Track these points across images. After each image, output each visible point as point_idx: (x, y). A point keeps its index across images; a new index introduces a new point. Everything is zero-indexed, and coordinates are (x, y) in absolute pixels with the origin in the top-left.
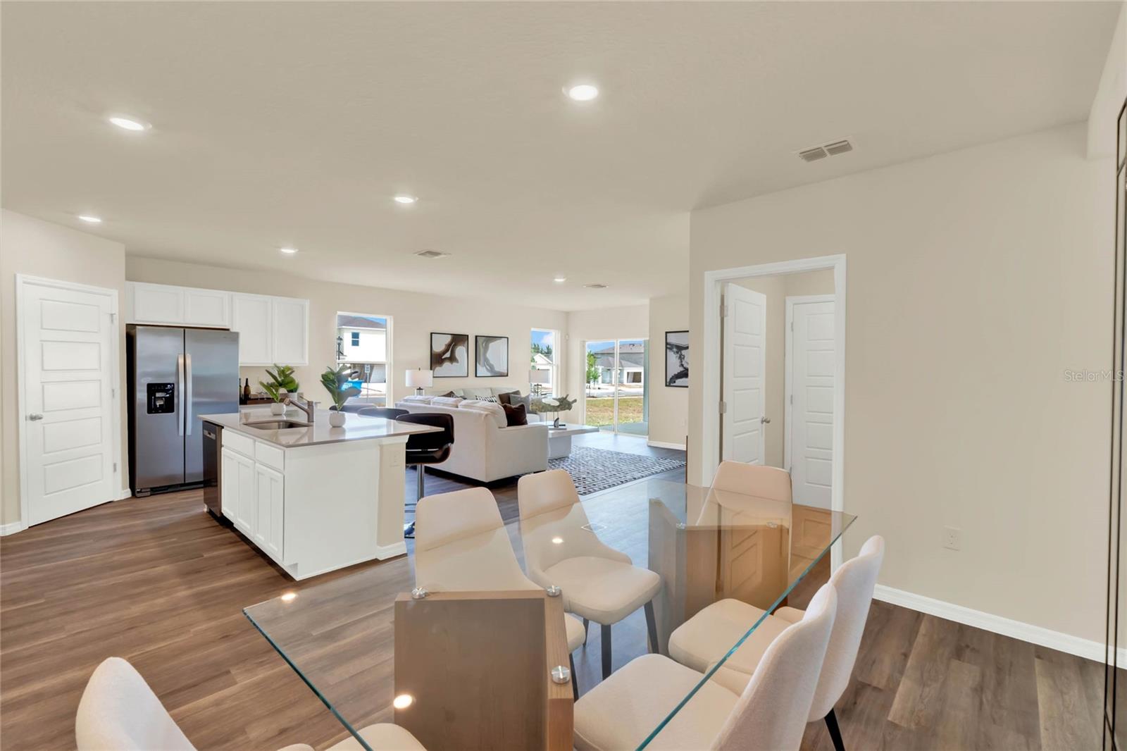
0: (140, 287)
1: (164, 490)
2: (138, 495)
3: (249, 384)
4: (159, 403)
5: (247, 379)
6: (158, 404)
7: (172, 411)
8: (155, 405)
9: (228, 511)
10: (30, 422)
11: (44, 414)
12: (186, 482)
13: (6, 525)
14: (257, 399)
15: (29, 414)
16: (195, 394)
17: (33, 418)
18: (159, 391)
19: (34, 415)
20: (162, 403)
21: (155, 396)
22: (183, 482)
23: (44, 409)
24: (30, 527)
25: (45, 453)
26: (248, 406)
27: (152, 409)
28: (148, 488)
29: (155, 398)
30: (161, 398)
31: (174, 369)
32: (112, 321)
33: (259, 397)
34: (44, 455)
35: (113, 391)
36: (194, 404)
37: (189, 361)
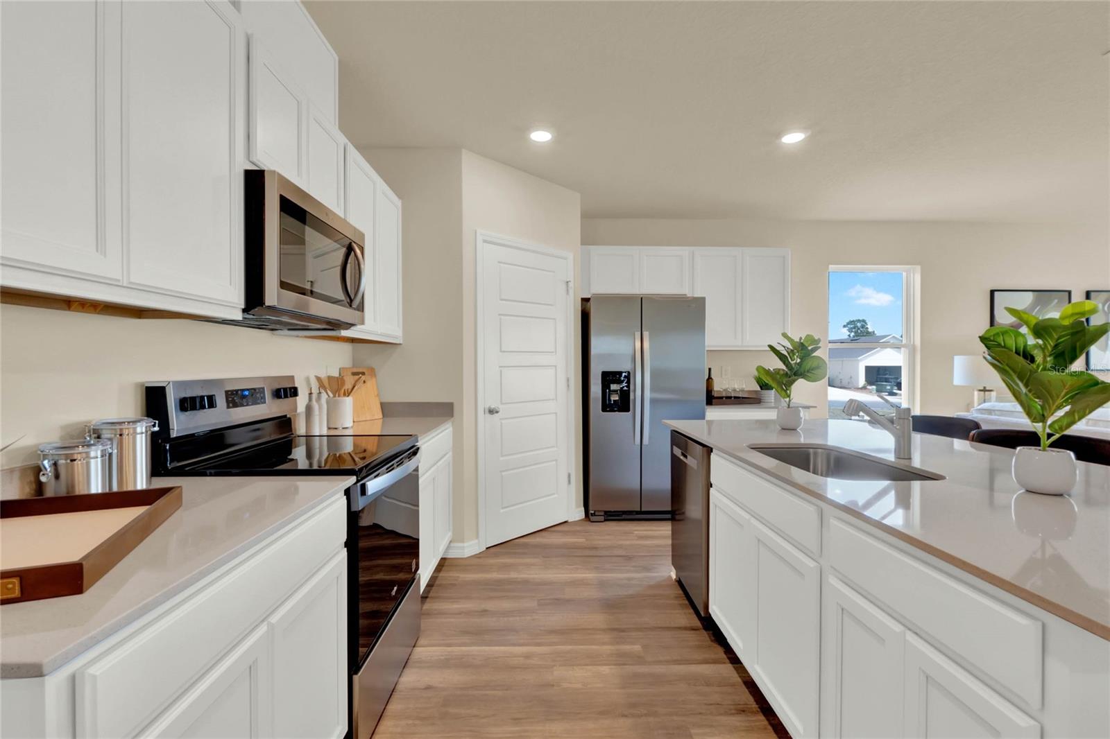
0: (595, 250)
1: (618, 516)
2: (592, 518)
3: (712, 376)
4: (615, 397)
5: (710, 369)
6: (612, 399)
7: (627, 410)
8: (610, 400)
9: (718, 612)
10: (488, 415)
11: (501, 408)
12: (643, 510)
13: (466, 545)
14: (722, 398)
15: (488, 406)
16: (653, 390)
17: (491, 412)
18: (614, 383)
19: (493, 407)
20: (617, 398)
21: (609, 388)
22: (639, 510)
23: (501, 401)
24: (487, 548)
25: (502, 456)
26: (713, 407)
27: (607, 407)
28: (601, 511)
29: (610, 391)
30: (615, 391)
31: (631, 352)
32: (568, 290)
33: (724, 395)
34: (501, 459)
35: (568, 380)
36: (653, 401)
37: (646, 345)
